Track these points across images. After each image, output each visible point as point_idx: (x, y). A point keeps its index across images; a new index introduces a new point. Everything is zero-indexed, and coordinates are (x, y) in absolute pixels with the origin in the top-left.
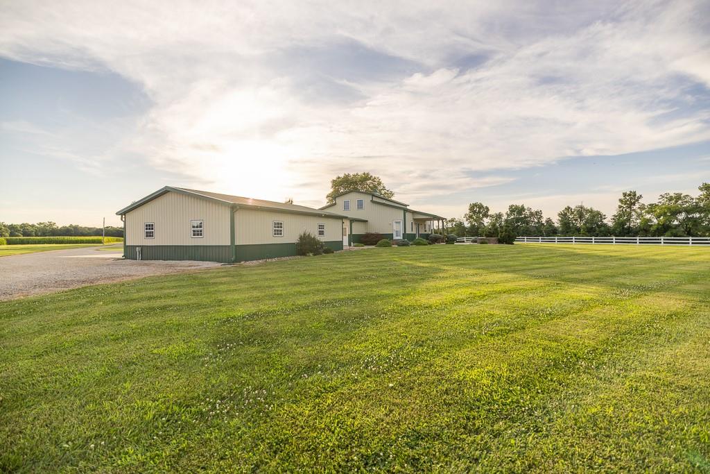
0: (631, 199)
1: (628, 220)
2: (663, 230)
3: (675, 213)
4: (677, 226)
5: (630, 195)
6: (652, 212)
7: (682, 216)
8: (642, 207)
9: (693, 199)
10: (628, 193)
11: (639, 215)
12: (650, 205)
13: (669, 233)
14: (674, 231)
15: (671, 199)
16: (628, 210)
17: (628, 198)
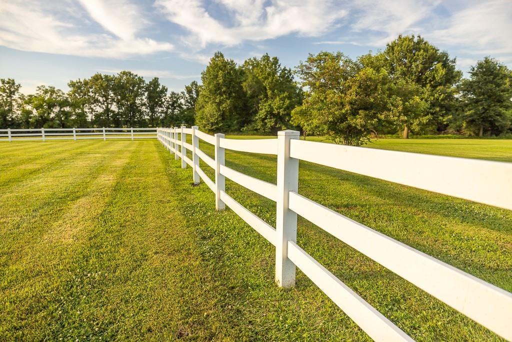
0: (11, 87)
1: (10, 110)
2: (42, 122)
3: (51, 105)
4: (53, 119)
5: (8, 83)
6: (30, 103)
7: (56, 110)
8: (22, 97)
9: (63, 94)
10: (7, 80)
11: (20, 106)
12: (30, 96)
13: (46, 125)
14: (51, 123)
15: (46, 92)
16: (9, 99)
17: (7, 86)
